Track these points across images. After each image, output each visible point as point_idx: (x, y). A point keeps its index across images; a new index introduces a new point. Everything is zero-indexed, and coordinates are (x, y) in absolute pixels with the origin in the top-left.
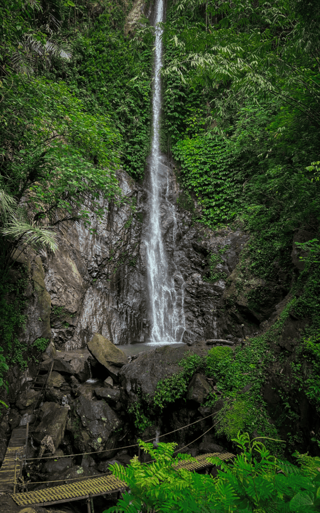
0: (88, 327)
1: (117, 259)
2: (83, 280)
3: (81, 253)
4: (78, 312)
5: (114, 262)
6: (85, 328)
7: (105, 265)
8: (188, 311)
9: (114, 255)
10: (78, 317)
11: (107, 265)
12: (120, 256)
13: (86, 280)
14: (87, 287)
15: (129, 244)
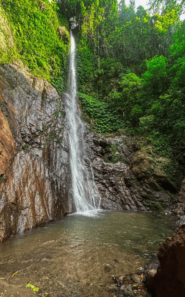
0: (17, 199)
1: (49, 133)
2: (15, 141)
3: (15, 115)
4: (4, 177)
5: (46, 135)
6: (12, 200)
7: (38, 136)
8: (97, 183)
9: (47, 130)
10: (3, 184)
11: (39, 136)
12: (51, 133)
13: (19, 143)
14: (18, 150)
15: (57, 127)
